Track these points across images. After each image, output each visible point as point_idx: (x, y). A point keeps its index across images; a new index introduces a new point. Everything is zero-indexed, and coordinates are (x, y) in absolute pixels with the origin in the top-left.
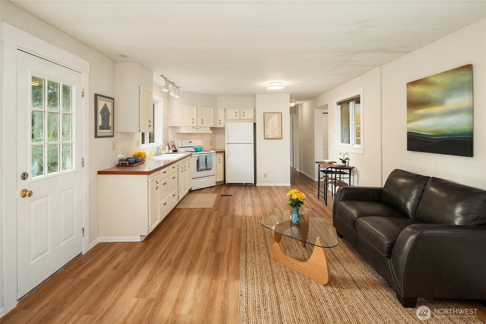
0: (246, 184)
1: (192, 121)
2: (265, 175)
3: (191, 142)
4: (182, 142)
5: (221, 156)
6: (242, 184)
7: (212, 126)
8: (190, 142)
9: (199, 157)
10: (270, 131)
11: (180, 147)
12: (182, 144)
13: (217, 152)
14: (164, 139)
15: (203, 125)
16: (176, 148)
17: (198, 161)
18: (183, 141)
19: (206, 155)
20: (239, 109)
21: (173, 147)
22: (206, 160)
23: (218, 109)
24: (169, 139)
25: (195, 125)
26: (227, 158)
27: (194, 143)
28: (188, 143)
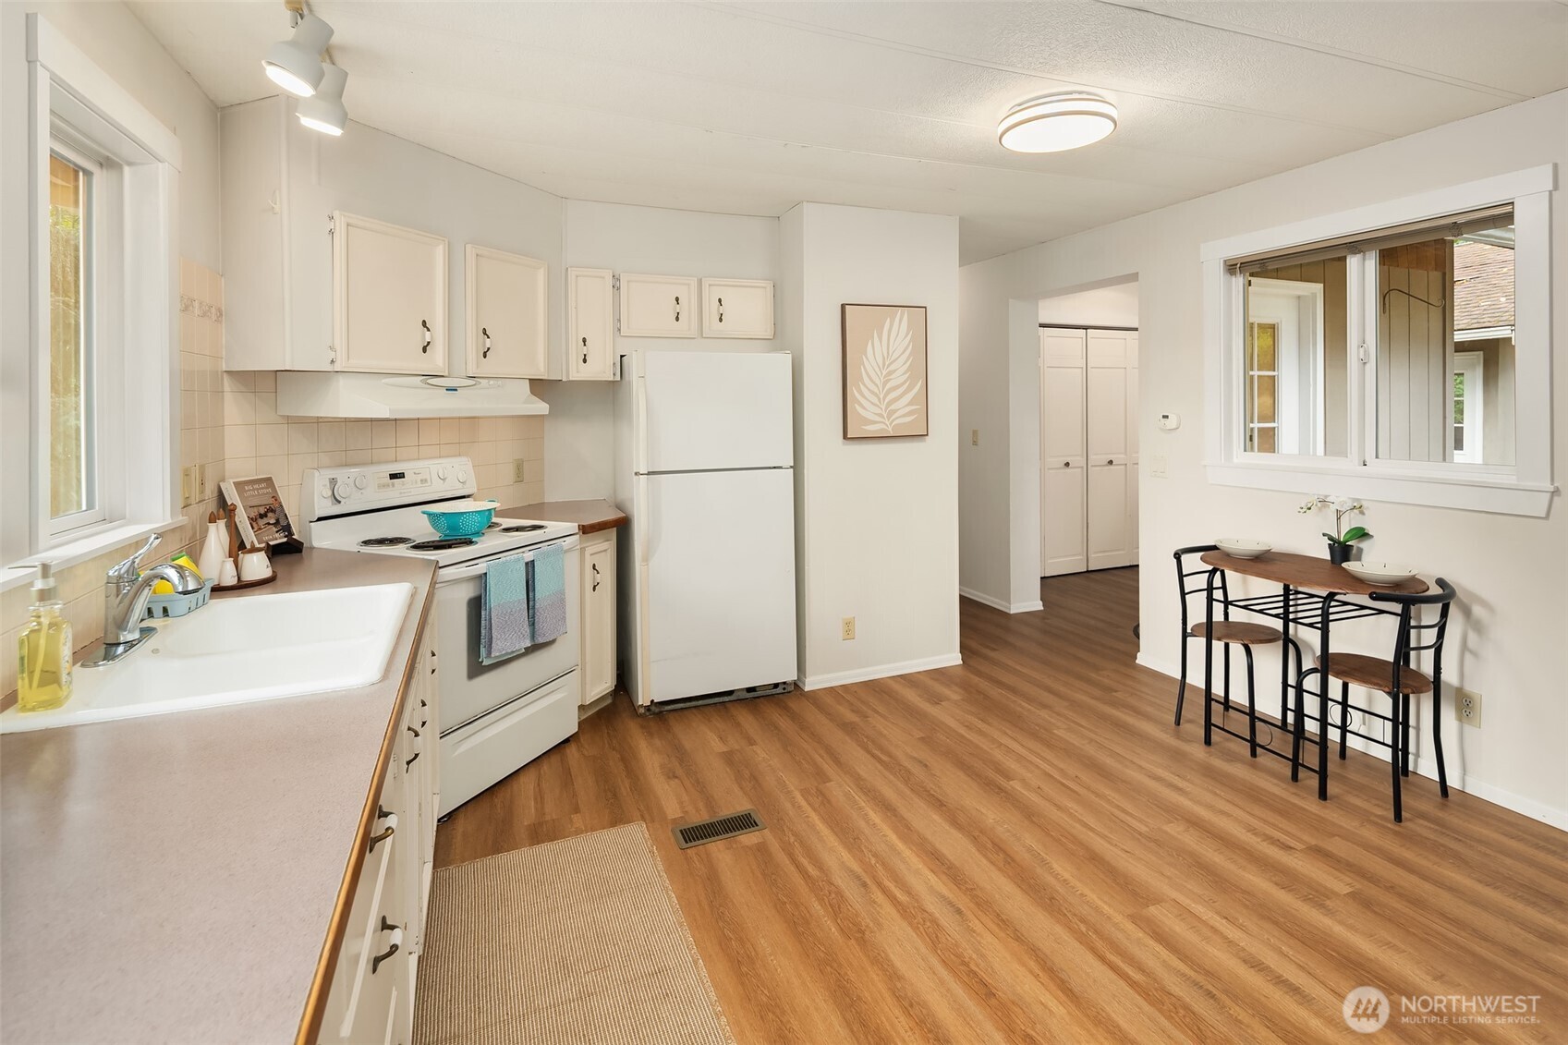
0: (750, 690)
1: (419, 337)
2: (849, 628)
3: (401, 476)
4: (333, 482)
6: (730, 693)
7: (541, 373)
8: (393, 476)
9: (483, 578)
10: (876, 401)
11: (320, 519)
12: (340, 491)
13: (585, 530)
14: (187, 474)
15: (489, 367)
16: (287, 529)
17: (476, 606)
18: (342, 475)
19: (529, 556)
20: (694, 283)
21: (262, 522)
23: (572, 274)
24: (230, 467)
25: (437, 360)
27: (420, 477)
28: (379, 486)
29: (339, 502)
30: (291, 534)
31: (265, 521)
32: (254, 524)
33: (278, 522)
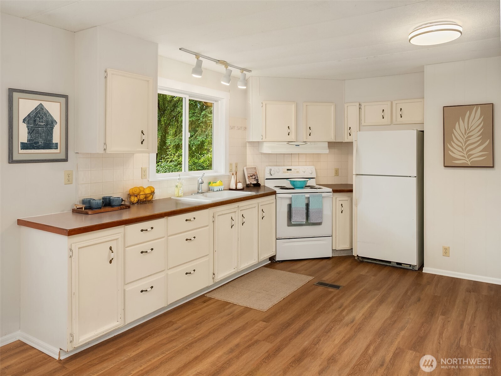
0: (398, 264)
1: (287, 131)
2: (446, 252)
3: (291, 170)
4: (271, 170)
5: (346, 198)
6: (390, 262)
7: (332, 139)
8: (288, 170)
10: (461, 150)
11: (267, 179)
12: (272, 173)
13: (335, 191)
14: (231, 164)
15: (310, 139)
16: (257, 180)
17: (290, 206)
18: (273, 168)
19: (307, 195)
20: (389, 103)
21: (251, 178)
22: (307, 205)
23: (346, 105)
24: (248, 164)
26: (356, 205)
27: (296, 171)
28: (283, 172)
29: (272, 175)
30: (258, 181)
31: (252, 177)
32: (249, 178)
33: (255, 178)
